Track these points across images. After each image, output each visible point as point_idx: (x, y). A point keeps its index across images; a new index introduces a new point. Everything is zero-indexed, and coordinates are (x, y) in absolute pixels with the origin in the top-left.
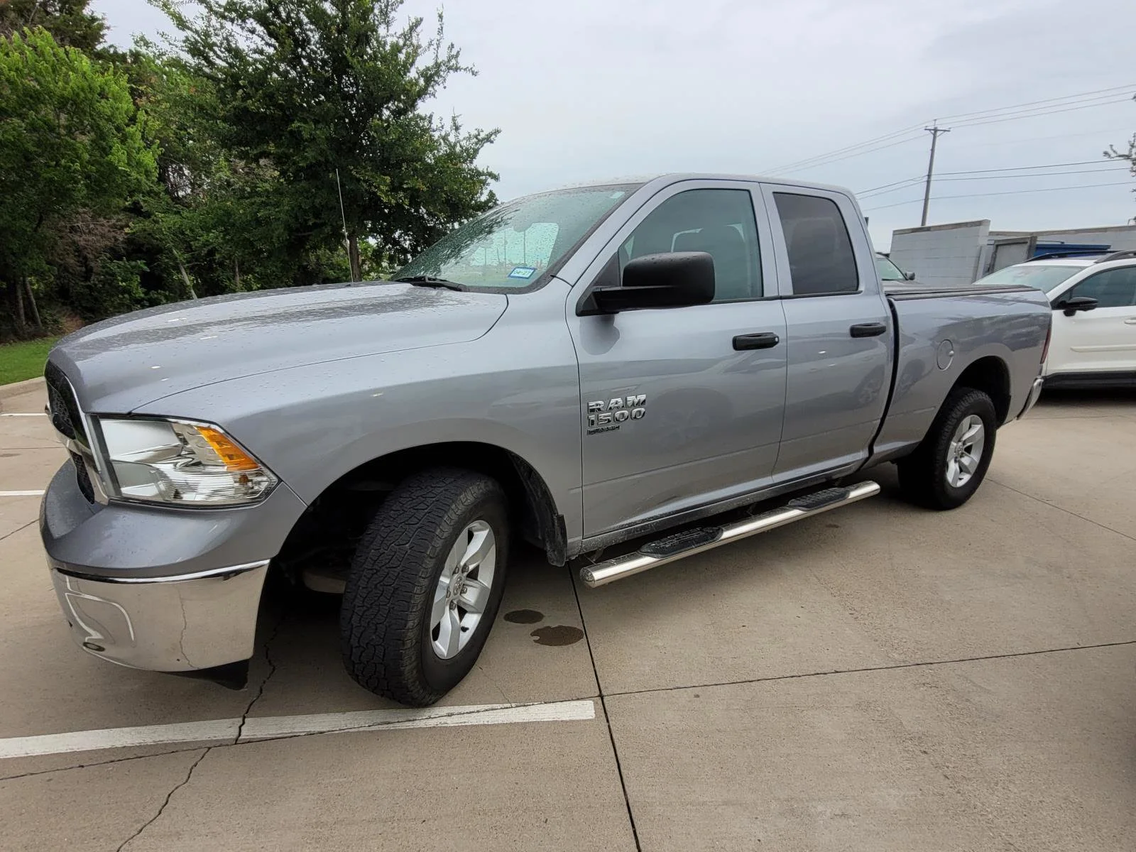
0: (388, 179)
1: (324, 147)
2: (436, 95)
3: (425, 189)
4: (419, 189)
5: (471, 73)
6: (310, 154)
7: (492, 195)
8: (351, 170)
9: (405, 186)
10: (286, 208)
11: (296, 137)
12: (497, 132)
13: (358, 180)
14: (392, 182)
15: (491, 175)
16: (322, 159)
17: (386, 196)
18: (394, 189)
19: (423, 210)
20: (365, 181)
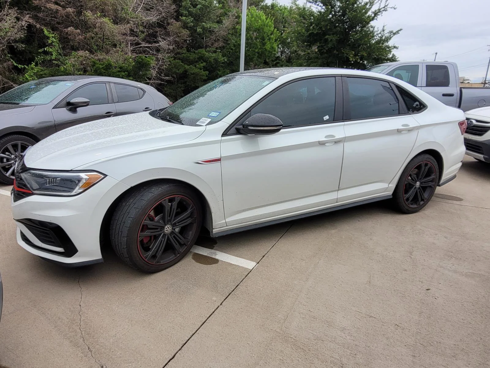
0: (353, 52)
1: (335, 42)
2: (378, 19)
3: (366, 55)
4: (364, 55)
5: (394, 9)
6: (330, 45)
7: (393, 55)
8: (342, 50)
9: (359, 54)
10: (319, 63)
11: (326, 40)
12: (401, 30)
13: (344, 53)
14: (355, 53)
15: (395, 47)
16: (333, 46)
17: (352, 58)
18: (355, 55)
19: (365, 62)
20: (346, 53)
